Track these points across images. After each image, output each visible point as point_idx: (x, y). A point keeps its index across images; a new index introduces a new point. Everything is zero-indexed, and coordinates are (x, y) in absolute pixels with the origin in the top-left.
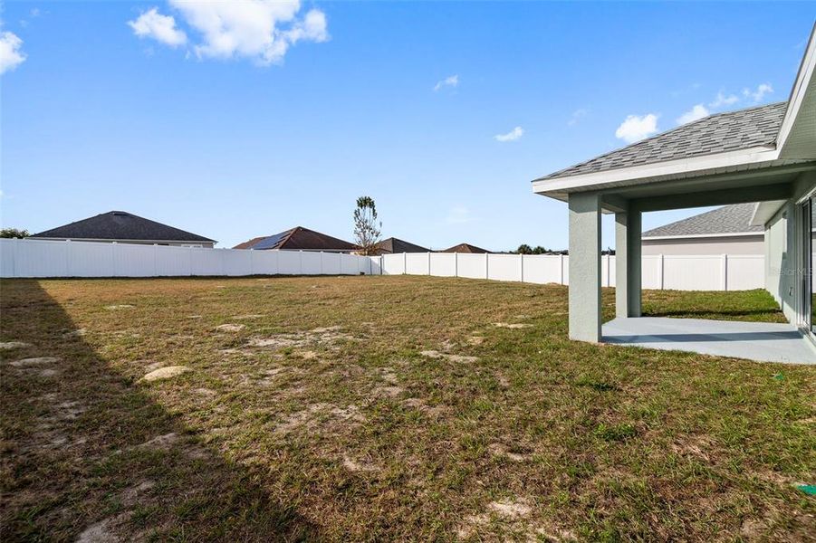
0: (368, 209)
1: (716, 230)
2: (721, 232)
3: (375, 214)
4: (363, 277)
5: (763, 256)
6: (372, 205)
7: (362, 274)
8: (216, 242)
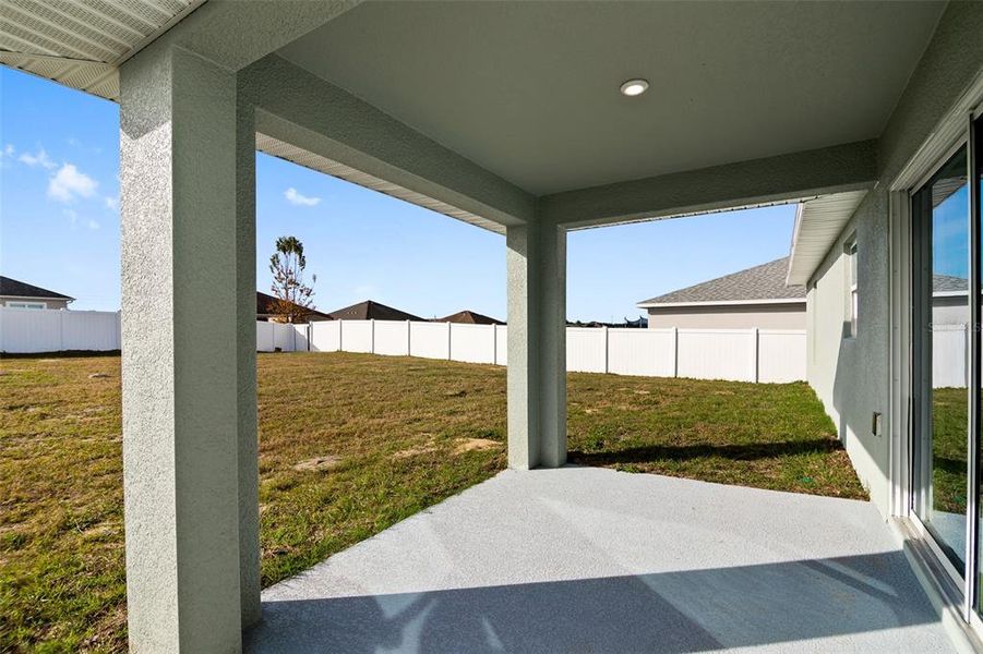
0: (294, 255)
1: (747, 295)
2: (753, 298)
3: (302, 263)
4: (279, 355)
5: (804, 331)
6: (299, 249)
7: (278, 350)
8: (72, 299)
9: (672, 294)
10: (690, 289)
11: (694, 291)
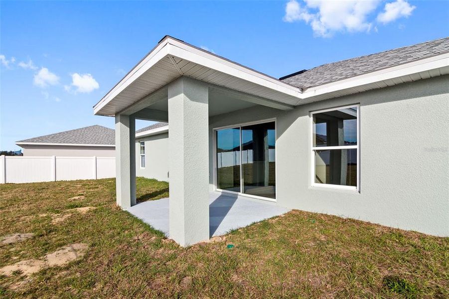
9: (39, 138)
10: (49, 136)
11: (53, 137)
